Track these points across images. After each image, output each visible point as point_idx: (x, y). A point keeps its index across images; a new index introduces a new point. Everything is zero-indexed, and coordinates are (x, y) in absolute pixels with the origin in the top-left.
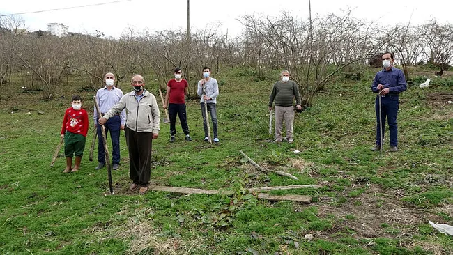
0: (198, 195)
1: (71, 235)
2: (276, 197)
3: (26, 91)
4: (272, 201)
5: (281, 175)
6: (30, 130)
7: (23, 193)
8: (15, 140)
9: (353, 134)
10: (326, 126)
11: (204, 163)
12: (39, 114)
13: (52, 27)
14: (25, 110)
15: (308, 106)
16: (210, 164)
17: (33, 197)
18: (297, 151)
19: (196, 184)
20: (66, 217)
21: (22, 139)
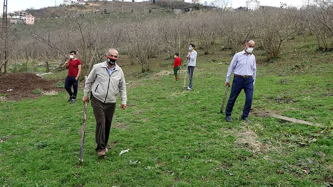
0: (299, 124)
1: (213, 129)
3: (223, 49)
6: (217, 74)
7: (200, 106)
8: (208, 78)
11: (321, 105)
12: (226, 64)
13: (249, 4)
14: (219, 61)
16: (325, 107)
17: (204, 109)
19: (304, 118)
20: (214, 121)
21: (212, 78)
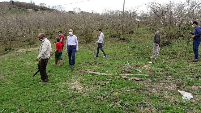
0: (102, 75)
2: (128, 78)
4: (126, 79)
5: (136, 71)
9: (182, 57)
10: (171, 53)
11: (111, 65)
13: (75, 9)
15: (169, 44)
16: (113, 65)
18: (151, 62)
19: (104, 72)
20: (56, 78)
